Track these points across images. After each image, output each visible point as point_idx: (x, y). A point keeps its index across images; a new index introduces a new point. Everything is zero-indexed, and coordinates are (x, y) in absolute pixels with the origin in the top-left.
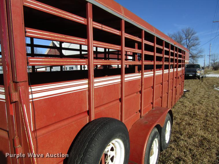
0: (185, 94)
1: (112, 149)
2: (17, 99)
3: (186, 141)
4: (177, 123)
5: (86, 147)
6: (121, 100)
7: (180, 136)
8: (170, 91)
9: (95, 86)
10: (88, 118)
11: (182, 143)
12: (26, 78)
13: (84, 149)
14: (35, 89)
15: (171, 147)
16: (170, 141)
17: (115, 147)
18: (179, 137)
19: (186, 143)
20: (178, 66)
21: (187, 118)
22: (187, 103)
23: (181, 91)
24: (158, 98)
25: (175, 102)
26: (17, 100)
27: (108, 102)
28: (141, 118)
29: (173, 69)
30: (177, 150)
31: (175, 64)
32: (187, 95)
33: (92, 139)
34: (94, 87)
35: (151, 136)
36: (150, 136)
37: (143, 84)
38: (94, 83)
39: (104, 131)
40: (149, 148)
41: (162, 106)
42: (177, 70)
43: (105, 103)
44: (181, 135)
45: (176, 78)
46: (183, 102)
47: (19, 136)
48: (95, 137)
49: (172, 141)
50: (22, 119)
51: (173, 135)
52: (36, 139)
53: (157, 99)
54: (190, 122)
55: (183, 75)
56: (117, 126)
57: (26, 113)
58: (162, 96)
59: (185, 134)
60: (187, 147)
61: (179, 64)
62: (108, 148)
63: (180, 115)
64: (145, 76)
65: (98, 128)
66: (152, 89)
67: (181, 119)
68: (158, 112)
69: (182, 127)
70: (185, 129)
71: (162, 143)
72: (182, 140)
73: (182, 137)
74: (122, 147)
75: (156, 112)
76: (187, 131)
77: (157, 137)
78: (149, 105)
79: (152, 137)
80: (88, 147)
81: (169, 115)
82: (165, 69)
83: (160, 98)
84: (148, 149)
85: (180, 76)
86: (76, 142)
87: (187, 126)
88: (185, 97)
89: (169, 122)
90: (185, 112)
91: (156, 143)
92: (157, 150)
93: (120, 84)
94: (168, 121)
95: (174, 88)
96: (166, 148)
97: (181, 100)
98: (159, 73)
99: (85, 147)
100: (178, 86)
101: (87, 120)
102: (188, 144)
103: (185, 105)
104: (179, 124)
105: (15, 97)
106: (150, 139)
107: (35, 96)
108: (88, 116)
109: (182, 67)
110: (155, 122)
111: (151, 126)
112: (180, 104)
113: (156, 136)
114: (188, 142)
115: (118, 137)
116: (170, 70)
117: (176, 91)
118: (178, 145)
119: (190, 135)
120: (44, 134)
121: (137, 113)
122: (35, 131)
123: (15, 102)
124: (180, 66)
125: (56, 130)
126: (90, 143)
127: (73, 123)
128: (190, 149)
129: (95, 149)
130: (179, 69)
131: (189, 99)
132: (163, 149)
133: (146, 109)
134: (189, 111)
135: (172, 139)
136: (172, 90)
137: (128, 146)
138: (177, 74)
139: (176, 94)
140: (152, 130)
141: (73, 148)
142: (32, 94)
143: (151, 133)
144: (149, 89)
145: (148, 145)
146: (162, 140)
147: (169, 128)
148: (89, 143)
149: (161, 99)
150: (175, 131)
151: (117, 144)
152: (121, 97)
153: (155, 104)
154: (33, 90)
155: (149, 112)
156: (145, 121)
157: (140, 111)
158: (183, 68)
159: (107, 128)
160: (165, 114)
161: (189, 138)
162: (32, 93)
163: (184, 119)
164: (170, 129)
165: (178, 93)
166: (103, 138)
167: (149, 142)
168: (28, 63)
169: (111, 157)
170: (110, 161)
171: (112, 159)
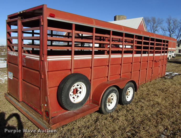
1: (80, 88)
6: (91, 68)
12: (46, 53)
14: (49, 57)
17: (82, 87)
20: (154, 52)
25: (151, 79)
28: (108, 81)
29: (148, 54)
34: (74, 59)
35: (109, 90)
37: (110, 61)
38: (74, 57)
40: (106, 96)
42: (153, 55)
45: (152, 61)
47: (43, 72)
50: (44, 69)
52: (48, 74)
58: (132, 72)
64: (112, 57)
66: (121, 66)
71: (122, 99)
85: (160, 60)
89: (131, 88)
92: (116, 101)
95: (149, 68)
105: (43, 59)
107: (49, 59)
117: (152, 71)
121: (105, 77)
122: (48, 72)
123: (43, 61)
136: (147, 70)
138: (154, 58)
139: (152, 73)
144: (117, 65)
152: (91, 66)
153: (122, 75)
154: (48, 57)
155: (116, 80)
156: (109, 83)
162: (48, 58)
168: (47, 48)
169: (80, 91)
170: (79, 93)
171: (80, 93)
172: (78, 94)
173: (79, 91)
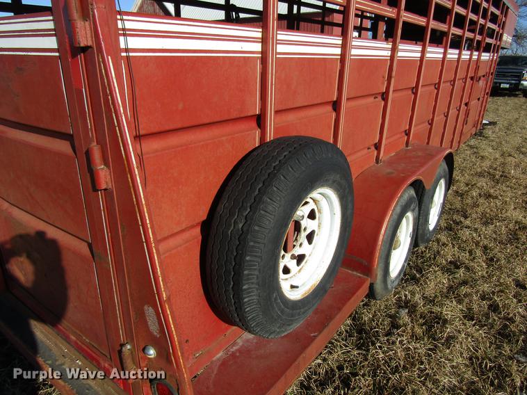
0: (484, 131)
1: (312, 215)
2: (90, 39)
3: (476, 230)
4: (457, 192)
5: (257, 192)
6: (336, 106)
7: (462, 219)
8: (453, 112)
9: (278, 51)
10: (258, 133)
11: (465, 234)
13: (253, 197)
15: (438, 241)
16: (438, 228)
17: (319, 211)
18: (461, 222)
19: (475, 235)
20: (483, 45)
21: (483, 183)
22: (487, 150)
23: (476, 119)
24: (423, 123)
25: (459, 142)
26: (90, 43)
27: (306, 104)
28: (377, 162)
29: (469, 53)
30: (453, 247)
31: (478, 38)
32: (489, 132)
33: (272, 176)
34: (277, 53)
35: (400, 204)
36: (397, 204)
37: (394, 74)
38: (277, 43)
39: (301, 162)
40: (392, 229)
41: (428, 143)
42: (479, 56)
43: (298, 106)
44: (466, 217)
45: (472, 78)
46: (477, 148)
47: (101, 143)
48: (278, 171)
49: (441, 229)
51: (445, 216)
53: (420, 127)
54: (492, 191)
55: (491, 76)
56: (330, 155)
57: (115, 81)
58: (433, 120)
59: (474, 216)
60: (477, 244)
61: (488, 40)
62: (303, 211)
63: (466, 175)
64: (400, 54)
65: (286, 153)
66: (413, 96)
67: (467, 185)
68: (420, 154)
69: (469, 201)
70: (476, 205)
71: (420, 227)
72: (468, 227)
73: (468, 222)
74: (335, 210)
75: (414, 153)
76: (480, 210)
77: (413, 210)
78: (398, 136)
79: (402, 206)
80: (262, 192)
81: (444, 166)
82: (450, 47)
83: (427, 124)
84: (390, 232)
85: (484, 76)
86: (230, 183)
87: (481, 200)
88: (484, 136)
89: (442, 182)
90: (479, 170)
91: (408, 224)
92: (409, 240)
93: (339, 61)
94: (440, 179)
95: (463, 106)
96: (428, 241)
97: (472, 142)
98: (434, 53)
99: (254, 192)
100: (474, 103)
101: (255, 139)
102: (480, 236)
103: (482, 154)
104: (462, 195)
105: (84, 34)
106: (398, 210)
107: (134, 43)
108: (259, 130)
109: (493, 52)
110: (414, 173)
111: (403, 180)
112: (468, 152)
113: (412, 207)
114: (481, 233)
115: (330, 182)
116: (464, 52)
117: (467, 114)
118: (456, 238)
119: (487, 218)
120: (157, 151)
121: (369, 149)
123: (85, 49)
124: (487, 49)
125: (184, 147)
126: (267, 183)
127: (224, 138)
128: (485, 247)
129: (279, 199)
130: (485, 56)
131: (493, 141)
132: (420, 242)
133: (392, 144)
134: (491, 167)
135: (443, 224)
136: (459, 111)
137: (349, 212)
138: (477, 68)
139: (465, 122)
140: (405, 190)
141: (226, 195)
142: (124, 35)
143: (401, 196)
144: (404, 93)
145: (391, 222)
146: (421, 220)
147: (439, 197)
148: (264, 184)
149: (429, 126)
150: (450, 209)
151: (324, 203)
152: (337, 98)
153: (413, 134)
154: (128, 25)
155: (397, 154)
156: (389, 170)
157: (377, 147)
158: (493, 56)
159: (308, 156)
160: (437, 158)
161: (486, 224)
162: (125, 33)
163: (475, 184)
164: (441, 201)
165: (471, 120)
166: (297, 176)
167: (395, 217)
169: (308, 231)
170: (306, 242)
171: (310, 238)
172: (301, 245)
173: (305, 229)
